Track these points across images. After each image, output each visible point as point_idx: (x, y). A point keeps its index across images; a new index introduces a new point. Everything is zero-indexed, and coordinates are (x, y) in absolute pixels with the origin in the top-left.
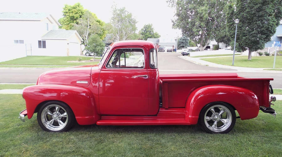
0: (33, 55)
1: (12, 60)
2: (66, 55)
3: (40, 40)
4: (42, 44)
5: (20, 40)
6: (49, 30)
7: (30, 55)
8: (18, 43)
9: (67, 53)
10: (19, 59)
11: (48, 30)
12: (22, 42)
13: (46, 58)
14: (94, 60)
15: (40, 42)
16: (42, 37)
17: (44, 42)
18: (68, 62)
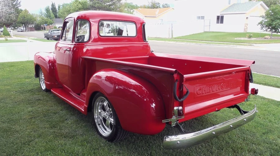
0: (211, 30)
1: (188, 35)
2: (242, 31)
3: (218, 15)
4: (220, 19)
5: (201, 16)
6: (231, 4)
7: (208, 30)
8: (200, 19)
9: (244, 29)
10: (195, 34)
11: (229, 3)
12: (203, 18)
13: (219, 34)
14: (270, 37)
15: (218, 17)
16: (221, 12)
17: (222, 17)
18: (235, 39)
